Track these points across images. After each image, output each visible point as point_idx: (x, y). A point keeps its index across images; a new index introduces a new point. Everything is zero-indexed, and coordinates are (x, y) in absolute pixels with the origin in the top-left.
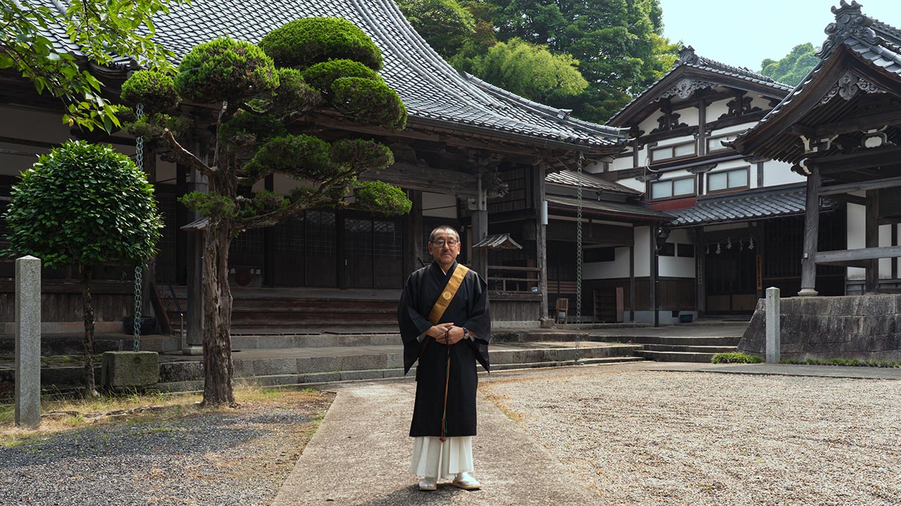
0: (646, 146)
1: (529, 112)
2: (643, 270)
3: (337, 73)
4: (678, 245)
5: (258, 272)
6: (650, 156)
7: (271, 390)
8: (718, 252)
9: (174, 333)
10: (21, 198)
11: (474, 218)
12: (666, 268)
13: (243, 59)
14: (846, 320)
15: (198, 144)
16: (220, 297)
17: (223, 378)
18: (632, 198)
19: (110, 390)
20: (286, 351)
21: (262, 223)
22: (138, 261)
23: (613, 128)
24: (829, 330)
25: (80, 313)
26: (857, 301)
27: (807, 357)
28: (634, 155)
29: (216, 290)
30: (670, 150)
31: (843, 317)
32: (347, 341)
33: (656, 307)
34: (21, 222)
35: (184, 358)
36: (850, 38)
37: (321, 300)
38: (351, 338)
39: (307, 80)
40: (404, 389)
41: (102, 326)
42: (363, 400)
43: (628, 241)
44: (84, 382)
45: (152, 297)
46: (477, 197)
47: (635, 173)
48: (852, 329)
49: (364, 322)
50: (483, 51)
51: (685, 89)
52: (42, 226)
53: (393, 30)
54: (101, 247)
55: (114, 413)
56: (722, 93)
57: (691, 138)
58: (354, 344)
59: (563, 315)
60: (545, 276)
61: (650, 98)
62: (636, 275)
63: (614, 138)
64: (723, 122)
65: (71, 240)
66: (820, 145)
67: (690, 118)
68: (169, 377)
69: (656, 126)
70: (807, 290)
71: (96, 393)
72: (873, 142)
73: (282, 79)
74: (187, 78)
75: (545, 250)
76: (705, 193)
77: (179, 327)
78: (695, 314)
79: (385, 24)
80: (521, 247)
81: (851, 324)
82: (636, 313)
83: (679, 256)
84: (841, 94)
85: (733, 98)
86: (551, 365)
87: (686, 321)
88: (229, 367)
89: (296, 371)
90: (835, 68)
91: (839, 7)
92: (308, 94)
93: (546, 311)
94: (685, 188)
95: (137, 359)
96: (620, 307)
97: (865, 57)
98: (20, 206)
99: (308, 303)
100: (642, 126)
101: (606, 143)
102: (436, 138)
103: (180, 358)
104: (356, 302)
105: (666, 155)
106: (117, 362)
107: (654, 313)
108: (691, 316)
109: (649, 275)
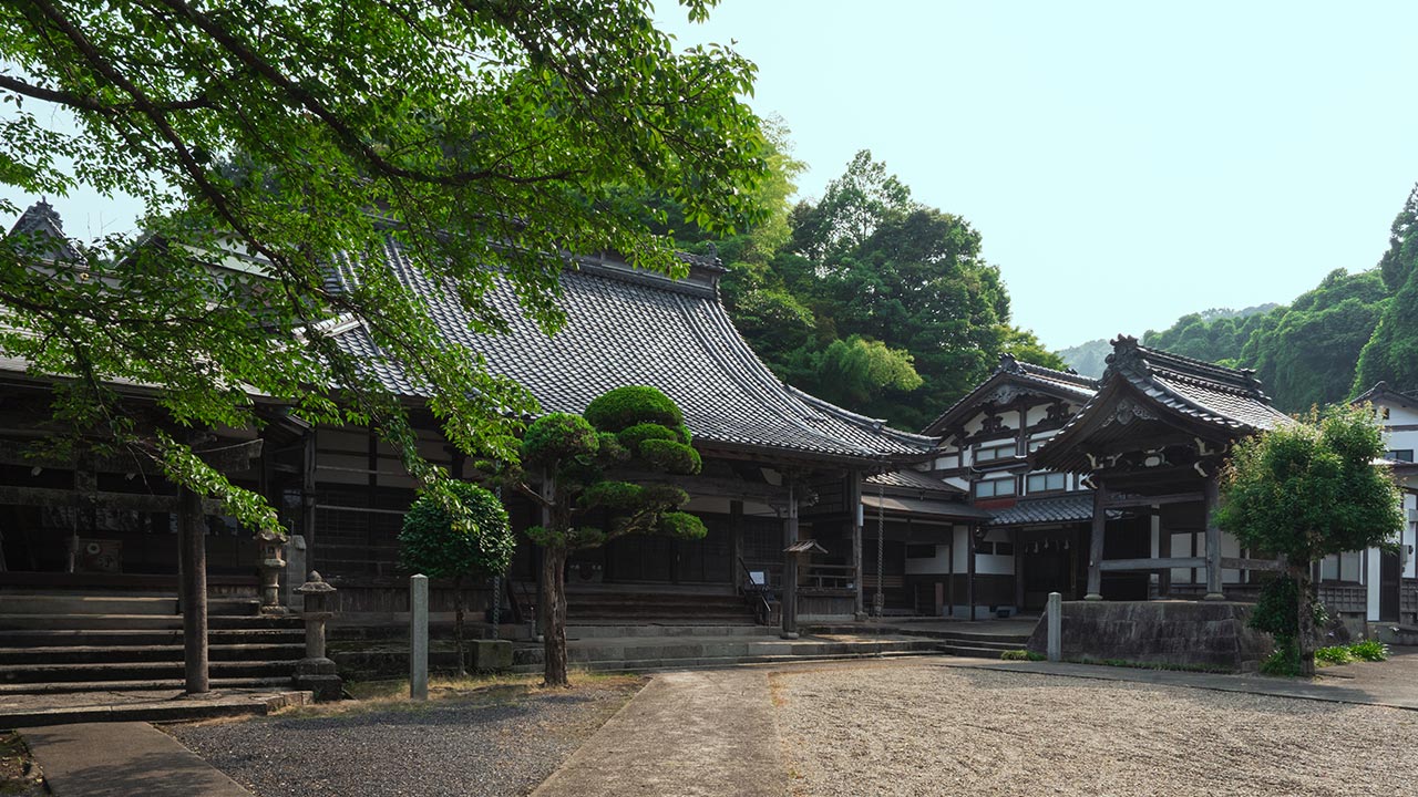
0: (970, 447)
1: (847, 422)
2: (961, 567)
3: (643, 436)
4: (998, 544)
5: (599, 567)
6: (974, 456)
7: (600, 674)
8: (1036, 551)
9: (526, 623)
10: (412, 524)
11: (786, 524)
12: (983, 565)
13: (572, 430)
14: (1121, 624)
15: (545, 469)
16: (557, 602)
17: (559, 665)
18: (957, 497)
19: (476, 671)
20: (617, 640)
21: (588, 546)
22: (496, 573)
23: (925, 437)
24: (1105, 632)
25: (452, 605)
26: (1131, 608)
27: (1086, 656)
28: (960, 455)
29: (554, 597)
30: (993, 452)
31: (1118, 622)
32: (671, 632)
33: (973, 602)
34: (411, 543)
35: (533, 644)
36: (1127, 368)
37: (650, 595)
38: (675, 629)
39: (621, 441)
40: (708, 677)
41: (469, 616)
42: (669, 685)
43: (949, 541)
44: (457, 664)
45: (508, 591)
46: (788, 506)
47: (960, 472)
48: (1126, 634)
49: (687, 615)
50: (822, 347)
51: (1005, 395)
52: (427, 548)
53: (724, 346)
54: (469, 563)
55: (478, 689)
56: (1040, 399)
57: (1012, 440)
58: (678, 634)
59: (879, 609)
60: (860, 574)
61: (972, 402)
62: (954, 572)
63: (926, 447)
64: (1043, 426)
65: (447, 558)
66: (1105, 462)
67: (1011, 421)
68: (521, 662)
69: (981, 428)
70: (1093, 595)
71: (465, 673)
72: (1152, 462)
73: (601, 441)
74: (531, 445)
75: (860, 549)
76: (1024, 494)
77: (530, 618)
78: (1013, 610)
79: (717, 339)
80: (826, 552)
81: (1124, 628)
82: (955, 608)
83: (998, 553)
84: (1119, 418)
85: (1051, 404)
86: (853, 657)
87: (1003, 616)
88: (564, 656)
89: (622, 657)
90: (1114, 396)
91: (1116, 340)
92: (621, 453)
93: (861, 606)
94: (1007, 488)
95: (496, 646)
96: (939, 601)
97: (1139, 387)
98: (411, 530)
99: (639, 597)
100: (967, 428)
101: (917, 452)
102: (749, 458)
103: (529, 645)
104: (683, 597)
105: (990, 456)
106: (481, 648)
107: (970, 608)
108: (1008, 611)
109: (966, 572)
